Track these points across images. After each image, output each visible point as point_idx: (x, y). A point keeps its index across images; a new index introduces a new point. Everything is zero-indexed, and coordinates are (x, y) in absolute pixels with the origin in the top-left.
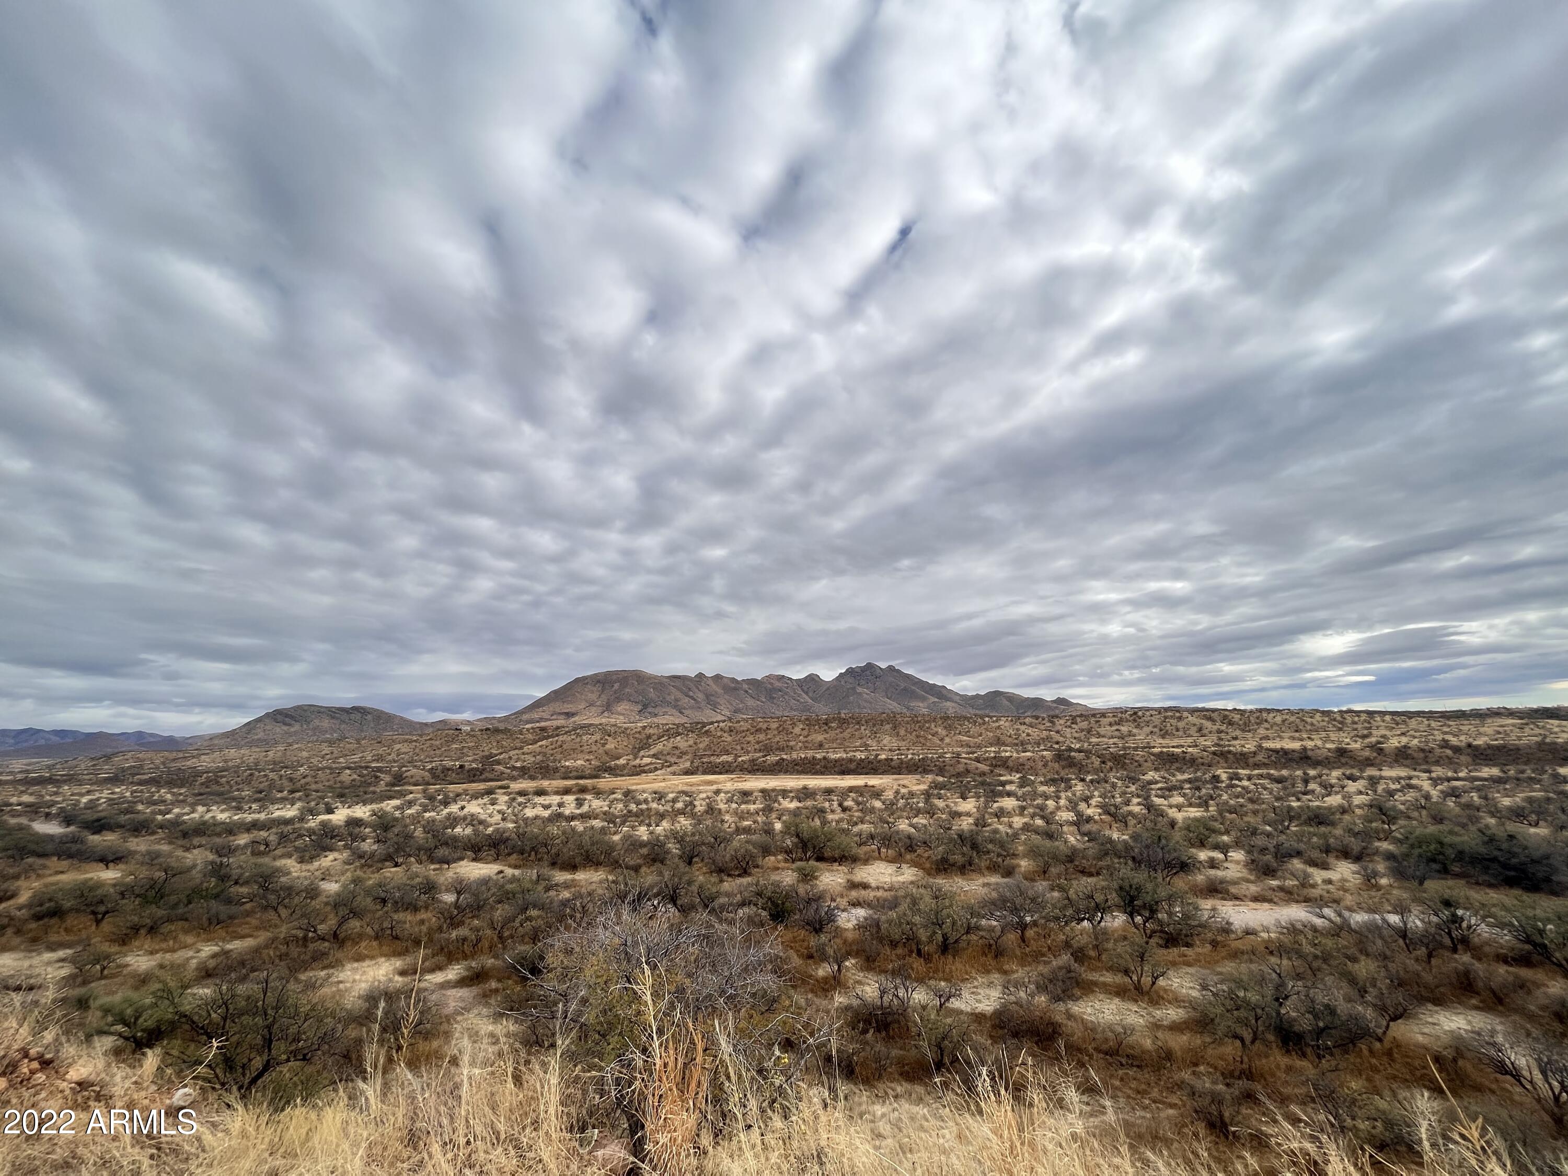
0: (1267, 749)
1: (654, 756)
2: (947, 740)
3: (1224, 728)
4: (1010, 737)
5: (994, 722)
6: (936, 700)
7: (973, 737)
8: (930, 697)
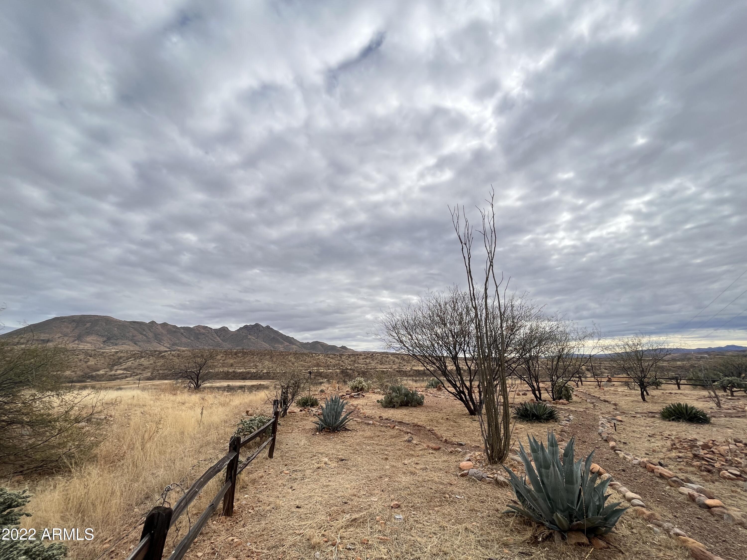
0: (414, 370)
1: (124, 369)
3: (401, 361)
4: (323, 363)
5: (317, 356)
6: (288, 344)
7: (307, 363)
8: (285, 342)
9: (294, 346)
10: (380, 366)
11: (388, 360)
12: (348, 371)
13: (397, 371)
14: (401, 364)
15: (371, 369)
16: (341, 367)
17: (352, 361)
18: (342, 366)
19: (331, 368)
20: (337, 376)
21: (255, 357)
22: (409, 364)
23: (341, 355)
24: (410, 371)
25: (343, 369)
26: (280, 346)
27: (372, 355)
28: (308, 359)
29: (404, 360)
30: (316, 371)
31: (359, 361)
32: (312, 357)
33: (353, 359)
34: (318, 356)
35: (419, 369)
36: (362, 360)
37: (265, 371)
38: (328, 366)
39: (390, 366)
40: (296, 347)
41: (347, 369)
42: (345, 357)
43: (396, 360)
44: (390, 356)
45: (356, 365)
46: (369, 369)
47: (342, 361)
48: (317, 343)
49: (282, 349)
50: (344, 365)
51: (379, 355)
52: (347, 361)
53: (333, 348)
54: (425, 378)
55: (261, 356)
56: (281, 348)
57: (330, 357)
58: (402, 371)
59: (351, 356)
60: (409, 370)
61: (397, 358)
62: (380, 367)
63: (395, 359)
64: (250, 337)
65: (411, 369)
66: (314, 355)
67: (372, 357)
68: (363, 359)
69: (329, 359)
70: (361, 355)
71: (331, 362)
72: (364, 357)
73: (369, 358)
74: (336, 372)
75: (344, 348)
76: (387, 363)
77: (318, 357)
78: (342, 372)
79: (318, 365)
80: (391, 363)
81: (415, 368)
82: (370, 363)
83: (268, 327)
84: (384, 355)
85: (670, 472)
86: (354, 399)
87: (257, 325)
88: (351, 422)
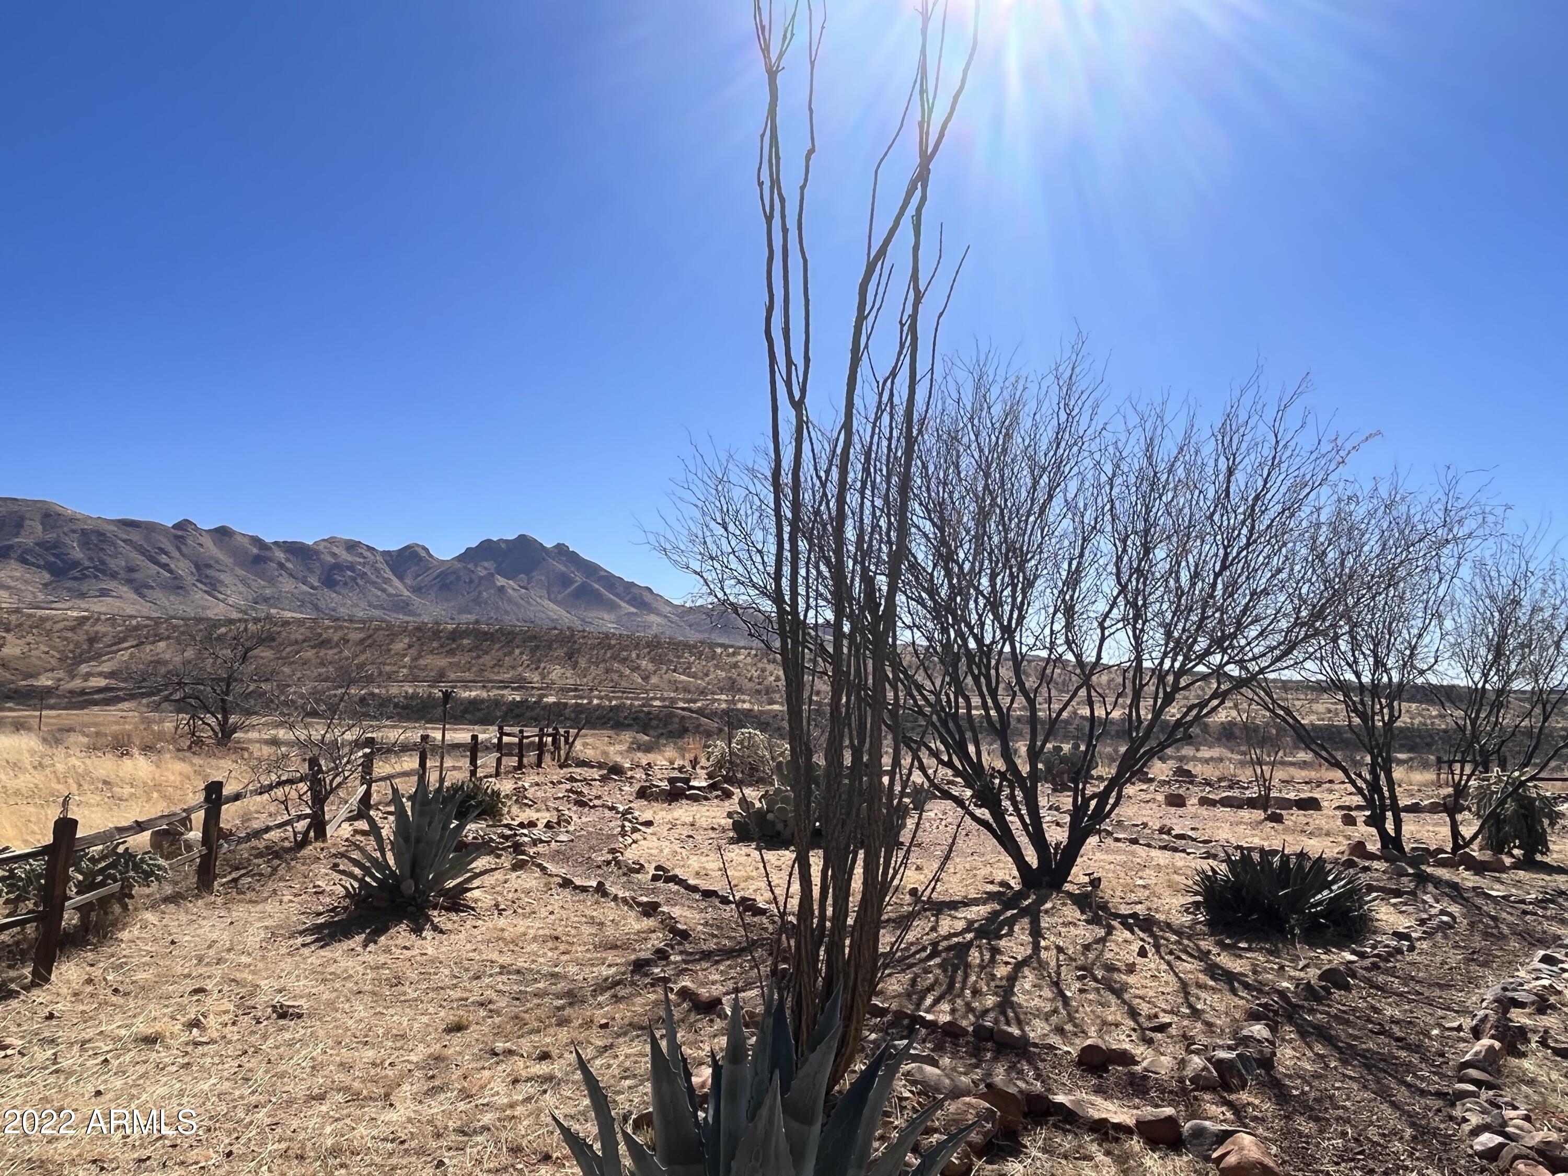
1: (112, 675)
2: (654, 680)
6: (633, 610)
8: (623, 604)
9: (653, 618)
21: (517, 651)
26: (606, 617)
28: (698, 665)
30: (724, 706)
32: (713, 657)
34: (734, 654)
37: (551, 699)
38: (767, 693)
40: (660, 620)
49: (609, 627)
55: (537, 647)
56: (608, 623)
64: (501, 581)
83: (561, 549)
87: (523, 540)
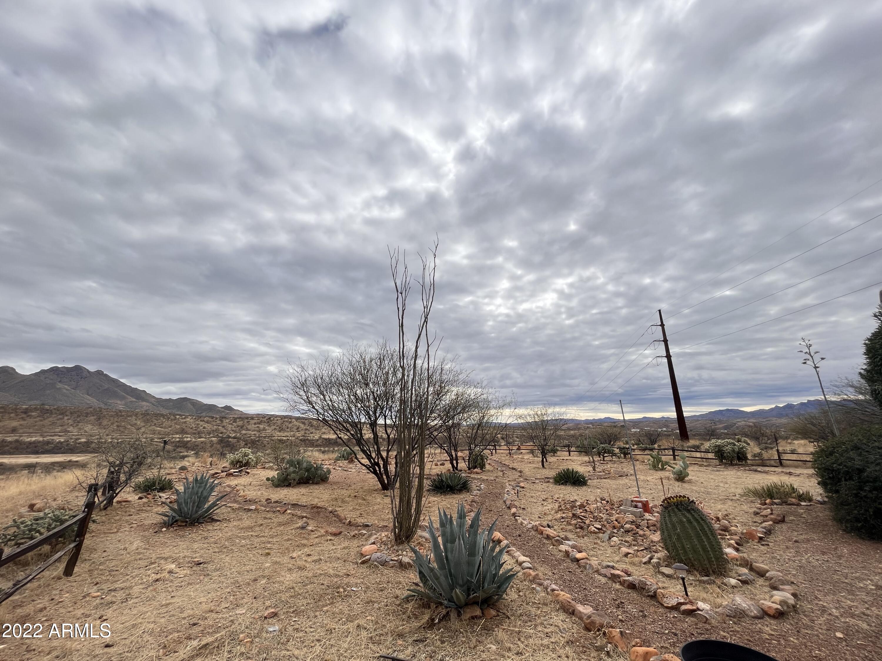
0: (323, 438)
3: (308, 428)
4: (192, 428)
5: (182, 419)
6: (134, 400)
7: (165, 428)
8: (129, 397)
9: (144, 403)
10: (279, 433)
11: (290, 425)
12: (230, 439)
13: (301, 440)
14: (307, 432)
15: (265, 437)
16: (220, 435)
17: (238, 426)
18: (222, 433)
19: (203, 435)
20: (211, 446)
21: (66, 418)
22: (318, 431)
23: (222, 419)
24: (318, 440)
25: (222, 437)
26: (119, 402)
27: (269, 418)
28: (167, 423)
29: (312, 426)
30: (178, 440)
31: (249, 427)
32: (175, 419)
33: (240, 423)
34: (185, 418)
35: (331, 437)
36: (253, 426)
37: (83, 440)
38: (199, 434)
39: (292, 433)
40: (148, 404)
41: (229, 437)
42: (227, 421)
43: (302, 426)
44: (293, 420)
45: (244, 432)
46: (262, 437)
47: (223, 427)
48: (185, 399)
49: (121, 407)
50: (225, 431)
51: (279, 419)
52: (230, 426)
53: (212, 408)
54: (336, 449)
55: (79, 416)
56: (120, 405)
57: (203, 421)
58: (307, 439)
59: (238, 420)
60: (317, 438)
61: (304, 423)
62: (278, 435)
63: (300, 424)
64: (59, 385)
65: (320, 437)
66: (178, 417)
67: (268, 422)
68: (255, 424)
69: (202, 423)
70: (252, 418)
71: (204, 428)
72: (256, 421)
73: (265, 422)
74: (212, 441)
75: (228, 408)
76: (288, 430)
77: (184, 420)
78: (221, 441)
79: (183, 432)
80: (294, 429)
81: (325, 436)
82: (264, 429)
83: (99, 373)
84: (286, 420)
85: (555, 532)
86: (232, 478)
87: (77, 368)
88: (224, 510)
